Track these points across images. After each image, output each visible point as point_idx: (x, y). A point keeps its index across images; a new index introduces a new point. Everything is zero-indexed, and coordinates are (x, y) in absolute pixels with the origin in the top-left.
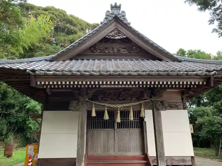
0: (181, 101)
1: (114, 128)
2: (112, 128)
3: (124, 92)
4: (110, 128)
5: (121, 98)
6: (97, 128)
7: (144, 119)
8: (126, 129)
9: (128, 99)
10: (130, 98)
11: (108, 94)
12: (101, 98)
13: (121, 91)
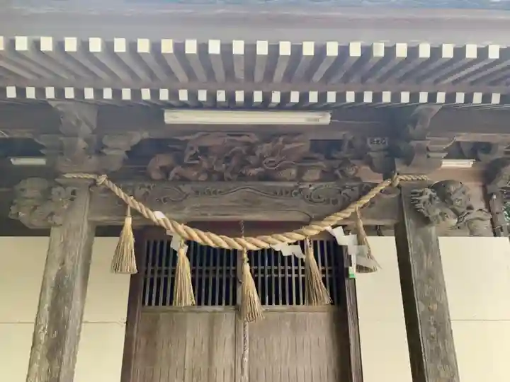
0: (482, 205)
1: (234, 303)
2: (227, 304)
3: (266, 145)
4: (220, 304)
5: (254, 172)
6: (164, 304)
7: (347, 269)
8: (280, 307)
9: (284, 174)
10: (294, 172)
11: (192, 153)
12: (162, 168)
13: (254, 138)
